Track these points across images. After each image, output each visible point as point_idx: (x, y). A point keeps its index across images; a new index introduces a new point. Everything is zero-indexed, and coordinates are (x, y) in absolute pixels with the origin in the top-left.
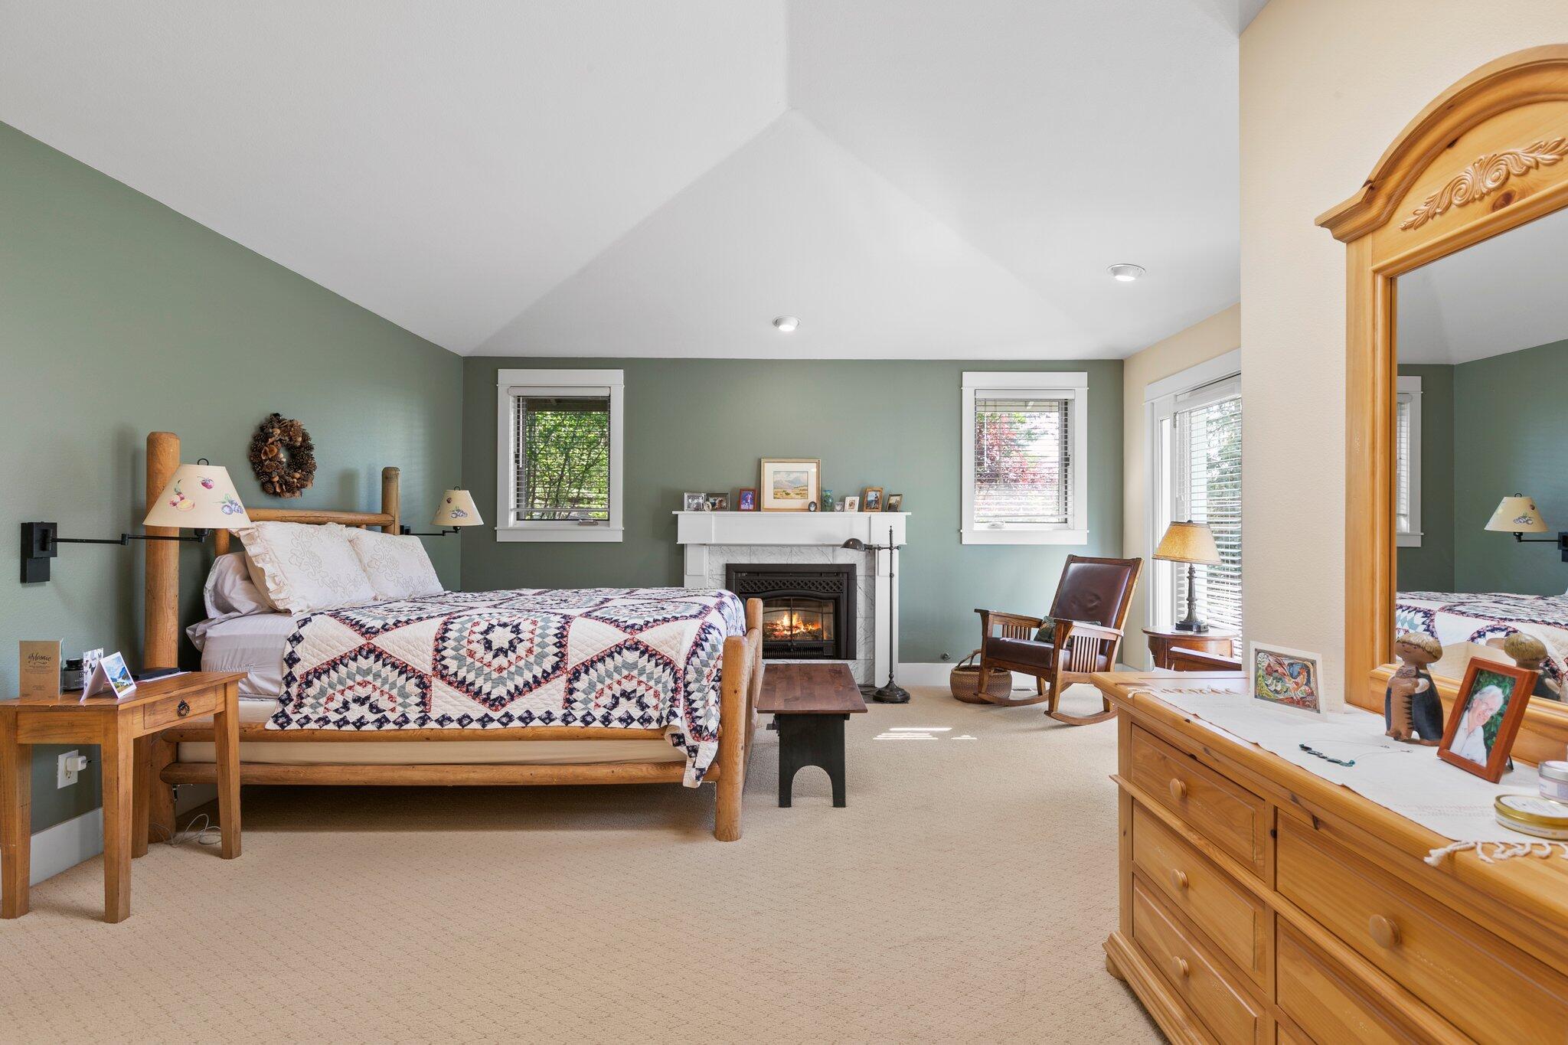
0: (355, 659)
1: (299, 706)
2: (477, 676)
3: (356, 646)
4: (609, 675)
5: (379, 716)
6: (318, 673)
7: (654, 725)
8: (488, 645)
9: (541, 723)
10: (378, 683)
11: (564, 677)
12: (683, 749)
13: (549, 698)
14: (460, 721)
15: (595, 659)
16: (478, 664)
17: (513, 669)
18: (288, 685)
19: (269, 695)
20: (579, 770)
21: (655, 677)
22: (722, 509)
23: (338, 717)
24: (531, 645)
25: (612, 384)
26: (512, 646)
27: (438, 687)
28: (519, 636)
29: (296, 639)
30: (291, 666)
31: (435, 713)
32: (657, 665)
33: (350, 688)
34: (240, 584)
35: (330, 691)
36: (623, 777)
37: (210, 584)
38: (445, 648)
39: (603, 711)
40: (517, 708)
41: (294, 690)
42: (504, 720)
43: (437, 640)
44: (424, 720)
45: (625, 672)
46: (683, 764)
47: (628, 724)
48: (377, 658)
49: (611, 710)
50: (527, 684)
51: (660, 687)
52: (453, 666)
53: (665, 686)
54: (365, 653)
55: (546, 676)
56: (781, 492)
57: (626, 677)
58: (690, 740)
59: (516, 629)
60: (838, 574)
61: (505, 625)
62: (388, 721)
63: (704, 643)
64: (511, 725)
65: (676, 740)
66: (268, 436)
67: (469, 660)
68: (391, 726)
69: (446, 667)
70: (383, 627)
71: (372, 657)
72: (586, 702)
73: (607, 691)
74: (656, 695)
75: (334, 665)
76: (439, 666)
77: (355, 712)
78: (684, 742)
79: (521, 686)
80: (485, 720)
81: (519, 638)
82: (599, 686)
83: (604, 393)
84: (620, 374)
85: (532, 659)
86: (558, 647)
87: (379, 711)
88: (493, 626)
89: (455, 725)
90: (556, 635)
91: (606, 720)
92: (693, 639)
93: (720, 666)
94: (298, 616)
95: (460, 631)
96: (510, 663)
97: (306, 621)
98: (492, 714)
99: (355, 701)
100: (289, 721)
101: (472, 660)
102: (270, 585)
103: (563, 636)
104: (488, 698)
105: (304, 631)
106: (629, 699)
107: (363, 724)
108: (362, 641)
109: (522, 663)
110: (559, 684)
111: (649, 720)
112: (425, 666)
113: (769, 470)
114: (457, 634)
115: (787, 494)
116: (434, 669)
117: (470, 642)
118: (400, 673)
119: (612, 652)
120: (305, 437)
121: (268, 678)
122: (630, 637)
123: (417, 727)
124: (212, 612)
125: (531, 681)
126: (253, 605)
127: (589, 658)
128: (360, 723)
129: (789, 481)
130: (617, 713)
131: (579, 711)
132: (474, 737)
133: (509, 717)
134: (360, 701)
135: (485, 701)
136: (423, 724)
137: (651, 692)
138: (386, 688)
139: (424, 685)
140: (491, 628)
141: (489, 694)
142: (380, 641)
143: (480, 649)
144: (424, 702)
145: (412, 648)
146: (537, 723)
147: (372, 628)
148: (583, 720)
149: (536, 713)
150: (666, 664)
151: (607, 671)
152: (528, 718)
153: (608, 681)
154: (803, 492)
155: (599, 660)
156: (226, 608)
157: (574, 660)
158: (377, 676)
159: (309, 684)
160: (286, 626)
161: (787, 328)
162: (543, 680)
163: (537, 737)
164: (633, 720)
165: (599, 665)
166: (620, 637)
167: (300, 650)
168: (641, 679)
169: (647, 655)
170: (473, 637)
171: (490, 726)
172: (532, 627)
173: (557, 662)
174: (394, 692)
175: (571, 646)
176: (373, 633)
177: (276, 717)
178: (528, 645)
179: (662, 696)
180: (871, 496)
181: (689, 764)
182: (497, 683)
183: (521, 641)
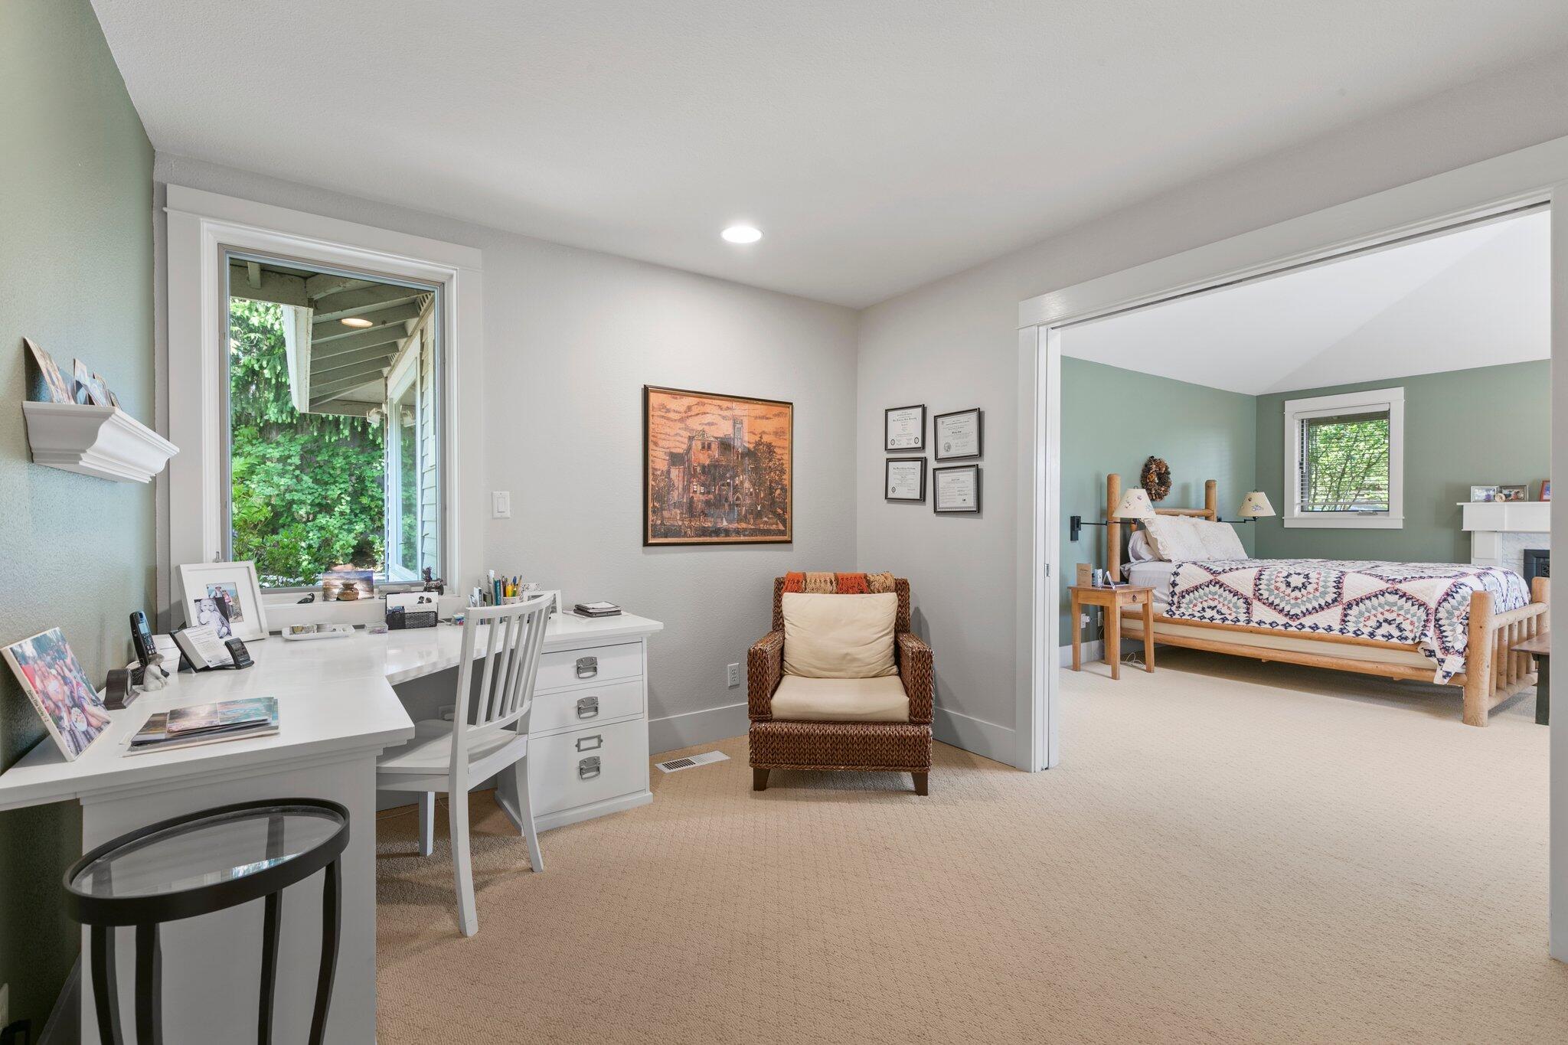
0: (1208, 586)
1: (1179, 607)
2: (1282, 601)
3: (1208, 580)
5: (1222, 616)
6: (1188, 592)
7: (1410, 642)
9: (1324, 631)
10: (1221, 600)
12: (1434, 660)
14: (1271, 624)
16: (1282, 595)
18: (1172, 597)
19: (1163, 601)
20: (1351, 663)
23: (1200, 615)
24: (1318, 586)
25: (1394, 400)
27: (1256, 604)
28: (1309, 580)
29: (1176, 574)
30: (1174, 587)
31: (1255, 618)
32: (1413, 605)
33: (1206, 601)
34: (1144, 546)
35: (1195, 602)
36: (1385, 672)
37: (1130, 546)
38: (1261, 584)
39: (1371, 630)
40: (1308, 621)
41: (1176, 599)
42: (1299, 627)
43: (1255, 579)
44: (1249, 621)
46: (1435, 670)
48: (1221, 586)
49: (1375, 629)
51: (1415, 619)
53: (1419, 618)
54: (1213, 584)
58: (1439, 654)
61: (1299, 574)
62: (1227, 619)
63: (1454, 594)
64: (1303, 630)
65: (1428, 653)
66: (1150, 469)
68: (1229, 622)
70: (1223, 571)
71: (1218, 586)
74: (1412, 623)
75: (1196, 588)
77: (1209, 613)
78: (1435, 656)
80: (1286, 626)
83: (1384, 408)
86: (1336, 589)
87: (1222, 614)
89: (1268, 626)
90: (1335, 582)
92: (1445, 591)
93: (1468, 609)
94: (1175, 563)
97: (1180, 566)
98: (1291, 623)
99: (1208, 608)
100: (1174, 614)
101: (1278, 592)
102: (1159, 546)
103: (1339, 583)
104: (1289, 614)
105: (1179, 570)
106: (1390, 624)
107: (1213, 619)
108: (1212, 577)
110: (1337, 612)
111: (1406, 638)
112: (1249, 594)
116: (1254, 595)
118: (1234, 596)
120: (1167, 468)
121: (1162, 592)
123: (1244, 624)
124: (1132, 559)
126: (1151, 557)
132: (1279, 634)
133: (1303, 626)
134: (1213, 608)
135: (1286, 615)
136: (1248, 623)
137: (1408, 621)
138: (1226, 603)
139: (1248, 603)
140: (1289, 575)
141: (1289, 611)
142: (1222, 578)
143: (1283, 587)
144: (1248, 612)
145: (1240, 583)
146: (1321, 631)
147: (1217, 571)
149: (1320, 625)
150: (1420, 605)
152: (1315, 627)
156: (1138, 558)
158: (1220, 596)
159: (1183, 597)
160: (1172, 568)
163: (1321, 639)
167: (1178, 580)
171: (1289, 629)
172: (1317, 576)
173: (1336, 597)
174: (1231, 605)
175: (1346, 588)
176: (1217, 573)
177: (1167, 612)
179: (1416, 624)
181: (1439, 668)
182: (1294, 606)
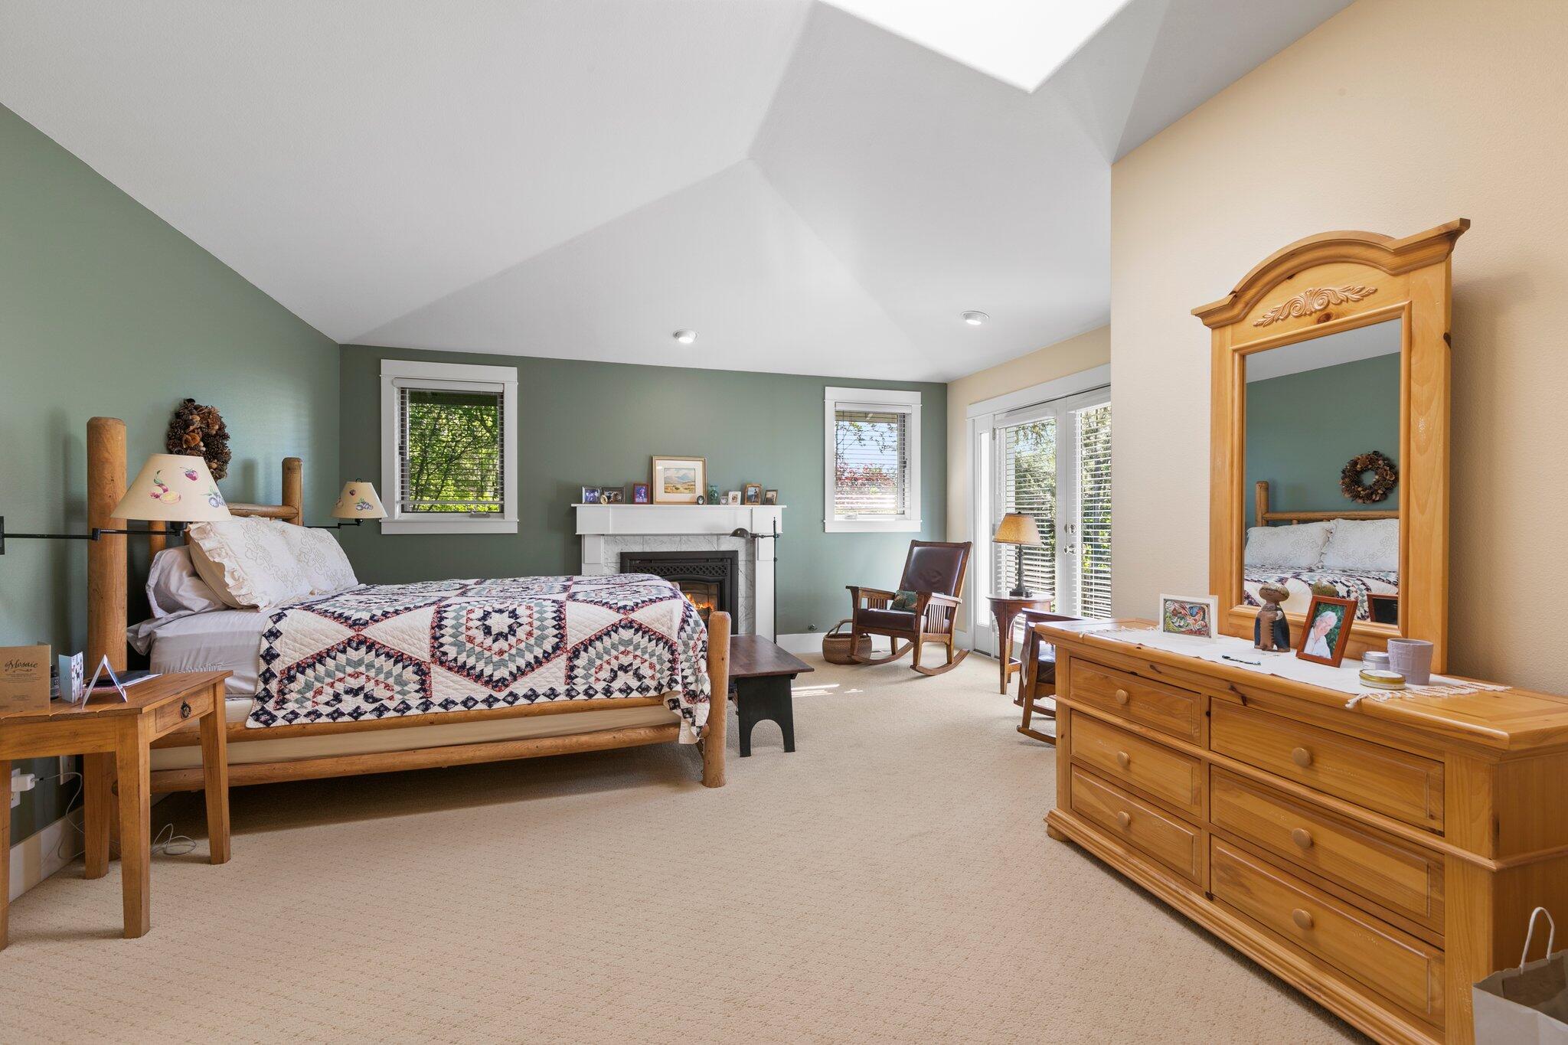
0: (344, 651)
1: (282, 702)
2: (478, 660)
3: (344, 638)
4: (607, 652)
5: (377, 705)
6: (301, 668)
7: (652, 693)
8: (487, 631)
9: (546, 699)
10: (372, 673)
11: (564, 657)
12: (678, 712)
13: (551, 676)
14: (465, 703)
15: (593, 638)
16: (479, 650)
17: (514, 651)
18: (266, 681)
19: (242, 694)
20: (584, 739)
21: (649, 650)
22: (616, 501)
23: (330, 710)
24: (531, 629)
25: (506, 381)
26: (512, 630)
27: (438, 674)
28: (518, 620)
29: (274, 634)
30: (268, 662)
31: (437, 697)
32: (650, 640)
33: (340, 680)
34: (188, 581)
35: (318, 685)
36: (624, 742)
37: (152, 582)
38: (443, 636)
39: (603, 684)
40: (520, 687)
41: (274, 686)
42: (510, 699)
43: (433, 628)
44: (426, 705)
45: (622, 649)
46: (677, 725)
47: (628, 694)
48: (369, 649)
49: (610, 683)
50: (528, 664)
51: (654, 660)
52: (452, 652)
53: (660, 658)
54: (355, 645)
55: (547, 657)
56: (671, 487)
57: (622, 653)
58: (684, 704)
59: (513, 614)
60: (722, 560)
61: (501, 611)
62: (387, 709)
63: (689, 619)
64: (517, 703)
65: (672, 705)
66: (187, 424)
67: (469, 646)
68: (392, 714)
69: (445, 654)
70: (372, 618)
71: (363, 649)
72: (586, 677)
73: (605, 666)
74: (652, 666)
75: (320, 658)
76: (438, 653)
77: (349, 704)
78: (679, 706)
79: (523, 666)
80: (490, 701)
81: (518, 623)
82: (598, 662)
83: (498, 389)
84: (514, 371)
85: (532, 641)
86: (557, 629)
87: (375, 700)
88: (489, 613)
89: (460, 708)
90: (554, 618)
91: (607, 691)
92: (681, 617)
94: (266, 612)
95: (455, 618)
96: (511, 646)
97: (280, 617)
98: (495, 694)
99: (347, 692)
100: (274, 718)
101: (472, 646)
102: (228, 580)
103: (561, 619)
104: (491, 680)
105: (281, 626)
106: (626, 672)
107: (361, 714)
108: (351, 633)
109: (522, 646)
110: (560, 662)
111: (647, 689)
112: (424, 655)
113: (660, 466)
114: (454, 622)
115: (677, 489)
116: (433, 656)
117: (468, 629)
118: (396, 662)
119: (609, 631)
120: (222, 427)
121: (244, 678)
122: (623, 616)
123: (419, 712)
124: (158, 612)
125: (532, 661)
126: (206, 602)
127: (587, 637)
128: (356, 713)
129: (678, 477)
130: (616, 685)
131: (580, 686)
132: (481, 718)
133: (516, 697)
134: (354, 692)
135: (487, 683)
136: (427, 709)
137: (647, 664)
138: (381, 677)
139: (422, 671)
140: (486, 615)
141: (491, 676)
142: (371, 632)
143: (479, 635)
144: (424, 688)
145: (407, 637)
146: (542, 699)
147: (360, 619)
148: (586, 693)
149: (540, 691)
150: (659, 640)
151: (604, 648)
152: (532, 695)
153: (606, 657)
154: (691, 488)
155: (597, 639)
156: (173, 606)
157: (573, 640)
158: (370, 666)
159: (292, 679)
160: (260, 622)
161: (686, 340)
162: (544, 660)
163: (544, 712)
164: (632, 690)
165: (598, 644)
166: (615, 617)
167: (278, 645)
168: (636, 653)
169: (640, 633)
170: (470, 624)
171: (496, 706)
172: (528, 612)
173: (557, 643)
174: (391, 681)
175: (570, 627)
176: (362, 625)
177: (256, 716)
178: (528, 628)
179: (658, 667)
180: (751, 491)
181: (684, 724)
182: (497, 666)
183: (521, 625)
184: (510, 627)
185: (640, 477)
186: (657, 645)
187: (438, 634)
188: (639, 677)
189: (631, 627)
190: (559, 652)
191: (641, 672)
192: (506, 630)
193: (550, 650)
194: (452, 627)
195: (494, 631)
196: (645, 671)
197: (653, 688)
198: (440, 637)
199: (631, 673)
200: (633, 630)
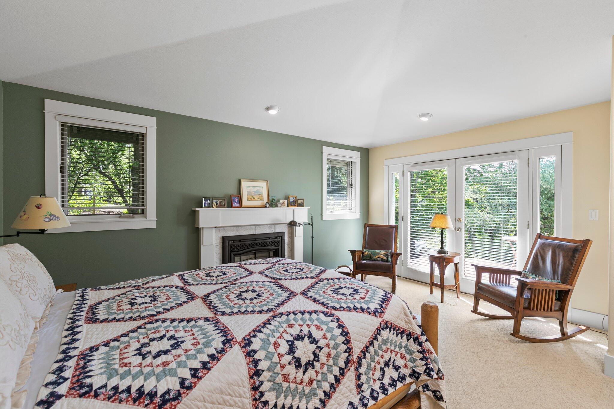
4: (377, 353)
8: (297, 363)
11: (353, 368)
12: (430, 393)
13: (348, 390)
15: (368, 345)
17: (320, 377)
21: (397, 343)
22: (222, 206)
24: (329, 350)
26: (316, 357)
38: (262, 383)
39: (379, 383)
43: (251, 377)
45: (384, 347)
47: (394, 386)
49: (382, 380)
50: (331, 386)
51: (403, 351)
52: (272, 398)
53: (407, 349)
55: (343, 373)
56: (251, 198)
57: (385, 351)
59: (312, 339)
65: (426, 389)
67: (285, 385)
69: (266, 403)
72: (368, 381)
73: (377, 366)
74: (402, 356)
78: (429, 389)
79: (328, 390)
81: (319, 347)
82: (373, 365)
83: (141, 130)
84: (154, 119)
85: (331, 361)
86: (345, 344)
88: (294, 343)
91: (384, 390)
95: (268, 359)
96: (317, 373)
101: (288, 384)
103: (346, 334)
106: (388, 366)
109: (325, 368)
113: (245, 185)
114: (268, 364)
115: (254, 198)
117: (282, 367)
119: (376, 335)
122: (380, 320)
125: (334, 382)
127: (364, 345)
129: (254, 192)
130: (386, 381)
131: (367, 391)
137: (399, 355)
148: (372, 397)
151: (375, 351)
153: (377, 359)
154: (261, 198)
155: (370, 344)
157: (356, 350)
161: (272, 112)
162: (341, 377)
164: (395, 381)
165: (371, 348)
166: (375, 321)
168: (392, 349)
169: (392, 331)
170: (282, 361)
173: (347, 357)
175: (354, 340)
178: (326, 350)
183: (321, 349)
184: (314, 353)
185: (232, 191)
186: (402, 338)
187: (257, 383)
188: (397, 368)
189: (387, 327)
190: (349, 365)
191: (397, 363)
192: (312, 358)
193: (343, 366)
194: (269, 369)
195: (303, 362)
196: (400, 362)
197: (408, 375)
198: (259, 386)
199: (391, 366)
200: (388, 330)
